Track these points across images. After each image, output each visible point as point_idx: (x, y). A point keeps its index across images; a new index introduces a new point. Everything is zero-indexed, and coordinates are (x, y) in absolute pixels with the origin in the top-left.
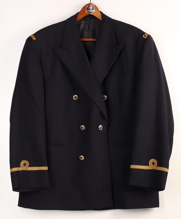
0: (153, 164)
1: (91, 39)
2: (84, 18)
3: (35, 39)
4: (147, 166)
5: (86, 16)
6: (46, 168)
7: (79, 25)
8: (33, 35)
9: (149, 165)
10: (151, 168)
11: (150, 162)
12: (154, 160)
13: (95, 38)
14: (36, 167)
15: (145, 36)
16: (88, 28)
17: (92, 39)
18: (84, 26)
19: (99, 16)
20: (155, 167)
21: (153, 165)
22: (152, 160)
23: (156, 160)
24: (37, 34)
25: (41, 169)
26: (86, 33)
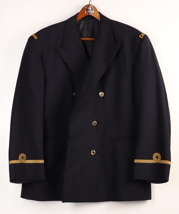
0: (157, 157)
1: (89, 39)
2: (84, 19)
3: (37, 38)
4: (151, 160)
5: (85, 17)
6: (42, 161)
7: (79, 25)
8: (35, 34)
9: (153, 159)
10: (155, 162)
11: (153, 156)
12: (157, 153)
13: (94, 38)
14: (33, 161)
15: (141, 36)
16: (87, 28)
17: (91, 39)
18: (84, 26)
19: (97, 17)
20: (159, 161)
21: (156, 159)
22: (155, 154)
23: (159, 154)
24: (39, 34)
25: (38, 162)
26: (85, 33)
